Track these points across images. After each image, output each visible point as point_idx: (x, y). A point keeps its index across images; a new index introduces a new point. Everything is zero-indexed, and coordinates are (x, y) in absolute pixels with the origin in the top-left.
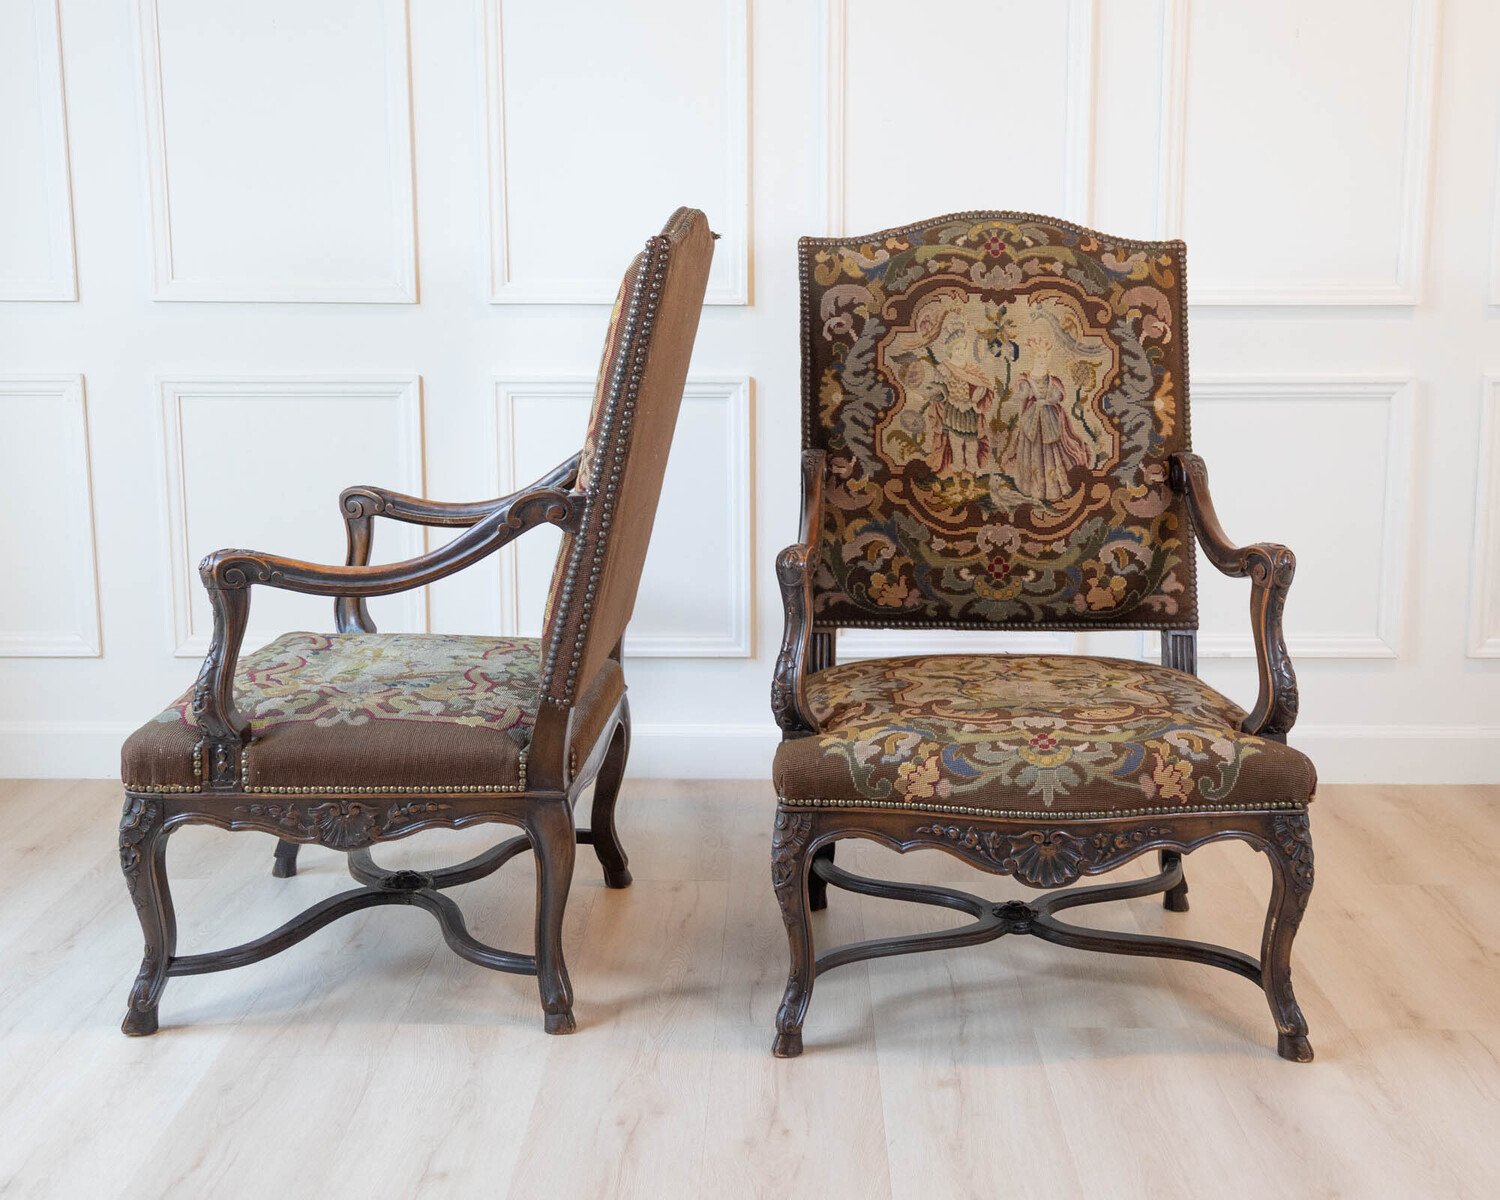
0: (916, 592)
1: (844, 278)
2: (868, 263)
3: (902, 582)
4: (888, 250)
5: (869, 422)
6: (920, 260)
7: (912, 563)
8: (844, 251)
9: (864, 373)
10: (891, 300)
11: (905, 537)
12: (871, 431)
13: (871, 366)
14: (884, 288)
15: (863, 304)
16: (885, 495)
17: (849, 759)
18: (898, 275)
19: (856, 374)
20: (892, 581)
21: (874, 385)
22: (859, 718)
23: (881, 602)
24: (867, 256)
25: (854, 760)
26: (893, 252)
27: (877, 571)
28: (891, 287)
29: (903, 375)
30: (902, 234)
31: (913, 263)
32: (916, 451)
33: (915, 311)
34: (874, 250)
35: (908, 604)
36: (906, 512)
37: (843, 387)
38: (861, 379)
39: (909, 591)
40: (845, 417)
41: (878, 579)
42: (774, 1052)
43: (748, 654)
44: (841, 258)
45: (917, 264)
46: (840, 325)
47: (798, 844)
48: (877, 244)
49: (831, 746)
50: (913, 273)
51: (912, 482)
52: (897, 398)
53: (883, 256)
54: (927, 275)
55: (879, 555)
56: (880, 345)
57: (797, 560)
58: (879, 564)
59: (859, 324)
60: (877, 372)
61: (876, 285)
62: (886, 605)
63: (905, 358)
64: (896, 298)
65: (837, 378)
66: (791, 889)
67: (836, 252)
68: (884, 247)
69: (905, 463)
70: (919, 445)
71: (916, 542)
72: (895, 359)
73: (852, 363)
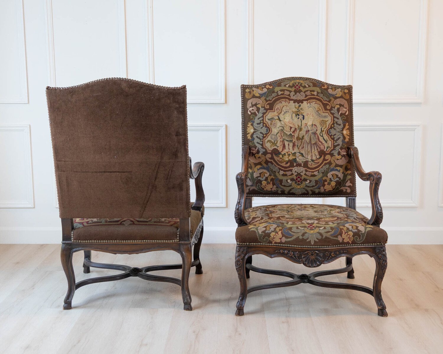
0: (275, 186)
1: (254, 97)
2: (261, 92)
3: (271, 183)
4: (267, 88)
5: (262, 138)
6: (276, 91)
7: (274, 178)
8: (254, 89)
9: (260, 123)
10: (267, 103)
11: (272, 171)
12: (262, 140)
13: (262, 122)
14: (265, 99)
15: (259, 104)
16: (266, 159)
17: (257, 232)
18: (270, 96)
19: (258, 124)
20: (268, 183)
21: (263, 127)
22: (259, 221)
23: (265, 189)
24: (260, 90)
25: (258, 232)
26: (268, 89)
27: (264, 180)
28: (267, 99)
29: (271, 124)
30: (271, 84)
31: (274, 92)
32: (275, 146)
33: (274, 106)
34: (263, 88)
35: (273, 190)
36: (272, 163)
37: (254, 127)
38: (259, 125)
39: (273, 186)
40: (255, 136)
41: (264, 183)
42: (236, 314)
43: (225, 206)
44: (253, 91)
45: (275, 92)
46: (253, 110)
47: (243, 255)
48: (263, 87)
49: (252, 228)
50: (274, 95)
51: (274, 155)
52: (269, 131)
53: (265, 90)
54: (278, 95)
55: (264, 176)
56: (265, 115)
57: (242, 176)
58: (264, 178)
59: (258, 109)
60: (264, 123)
61: (263, 98)
62: (266, 190)
63: (271, 119)
64: (269, 102)
65: (252, 125)
66: (241, 268)
67: (252, 89)
68: (265, 87)
69: (272, 149)
70: (276, 144)
71: (275, 172)
72: (268, 119)
73: (257, 121)
